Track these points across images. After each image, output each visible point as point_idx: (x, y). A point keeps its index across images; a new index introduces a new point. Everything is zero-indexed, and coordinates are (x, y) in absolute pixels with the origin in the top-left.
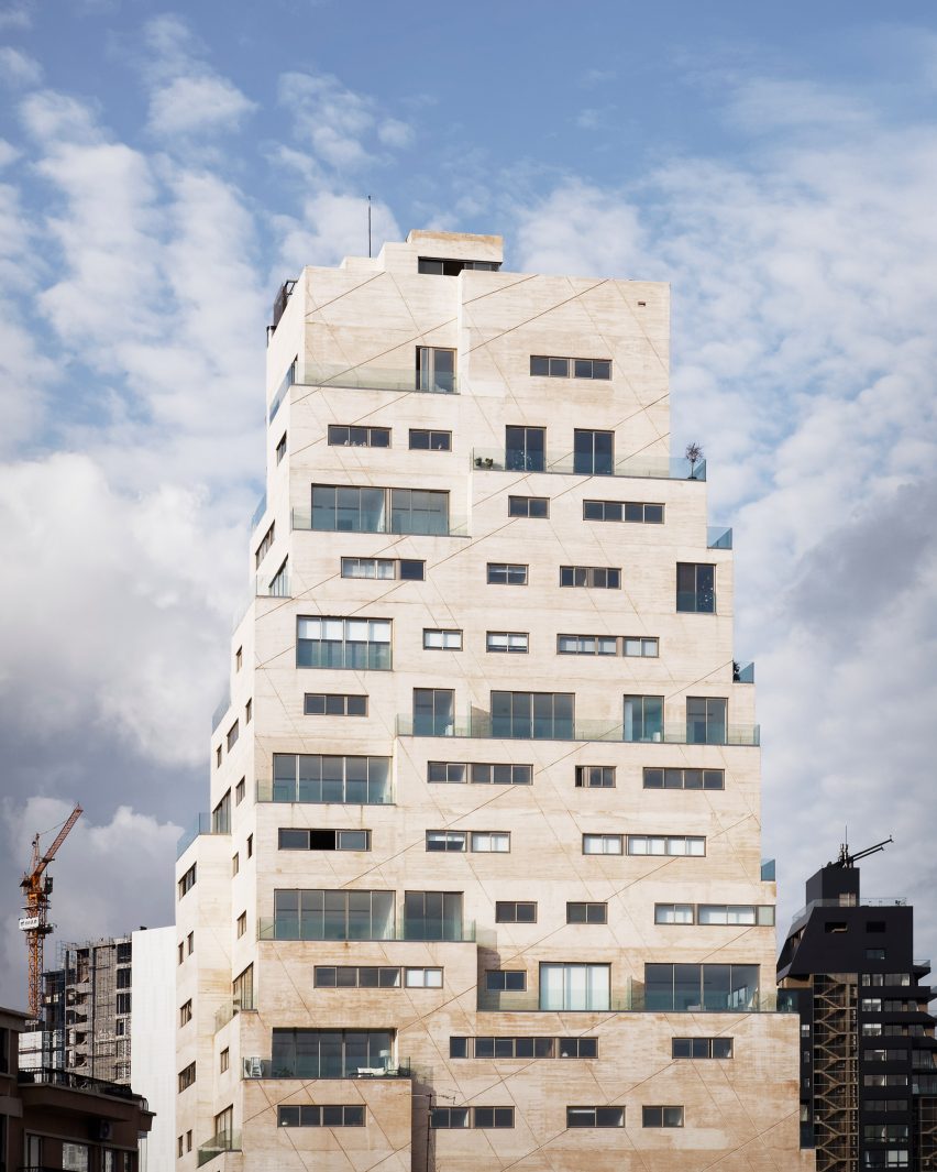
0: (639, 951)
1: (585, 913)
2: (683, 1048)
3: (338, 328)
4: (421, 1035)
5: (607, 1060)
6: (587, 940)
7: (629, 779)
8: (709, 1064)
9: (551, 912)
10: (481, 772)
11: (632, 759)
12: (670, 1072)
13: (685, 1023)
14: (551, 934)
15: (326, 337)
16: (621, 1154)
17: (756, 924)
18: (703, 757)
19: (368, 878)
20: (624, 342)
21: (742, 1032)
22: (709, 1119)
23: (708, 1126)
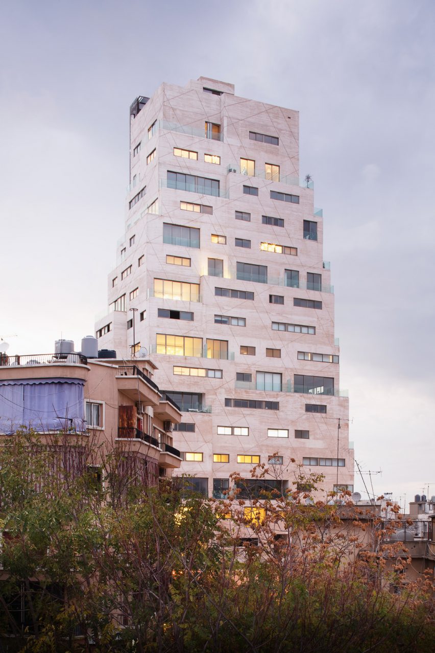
0: (292, 369)
1: (273, 352)
2: (310, 408)
3: (176, 109)
4: (214, 397)
5: (282, 411)
6: (274, 364)
7: (288, 302)
8: (318, 415)
9: (261, 351)
10: (235, 293)
11: (289, 293)
12: (304, 417)
13: (310, 399)
14: (260, 360)
15: (171, 112)
16: (287, 448)
17: (333, 362)
18: (313, 295)
19: (192, 332)
20: (283, 132)
21: (330, 404)
22: (318, 436)
23: (318, 439)
